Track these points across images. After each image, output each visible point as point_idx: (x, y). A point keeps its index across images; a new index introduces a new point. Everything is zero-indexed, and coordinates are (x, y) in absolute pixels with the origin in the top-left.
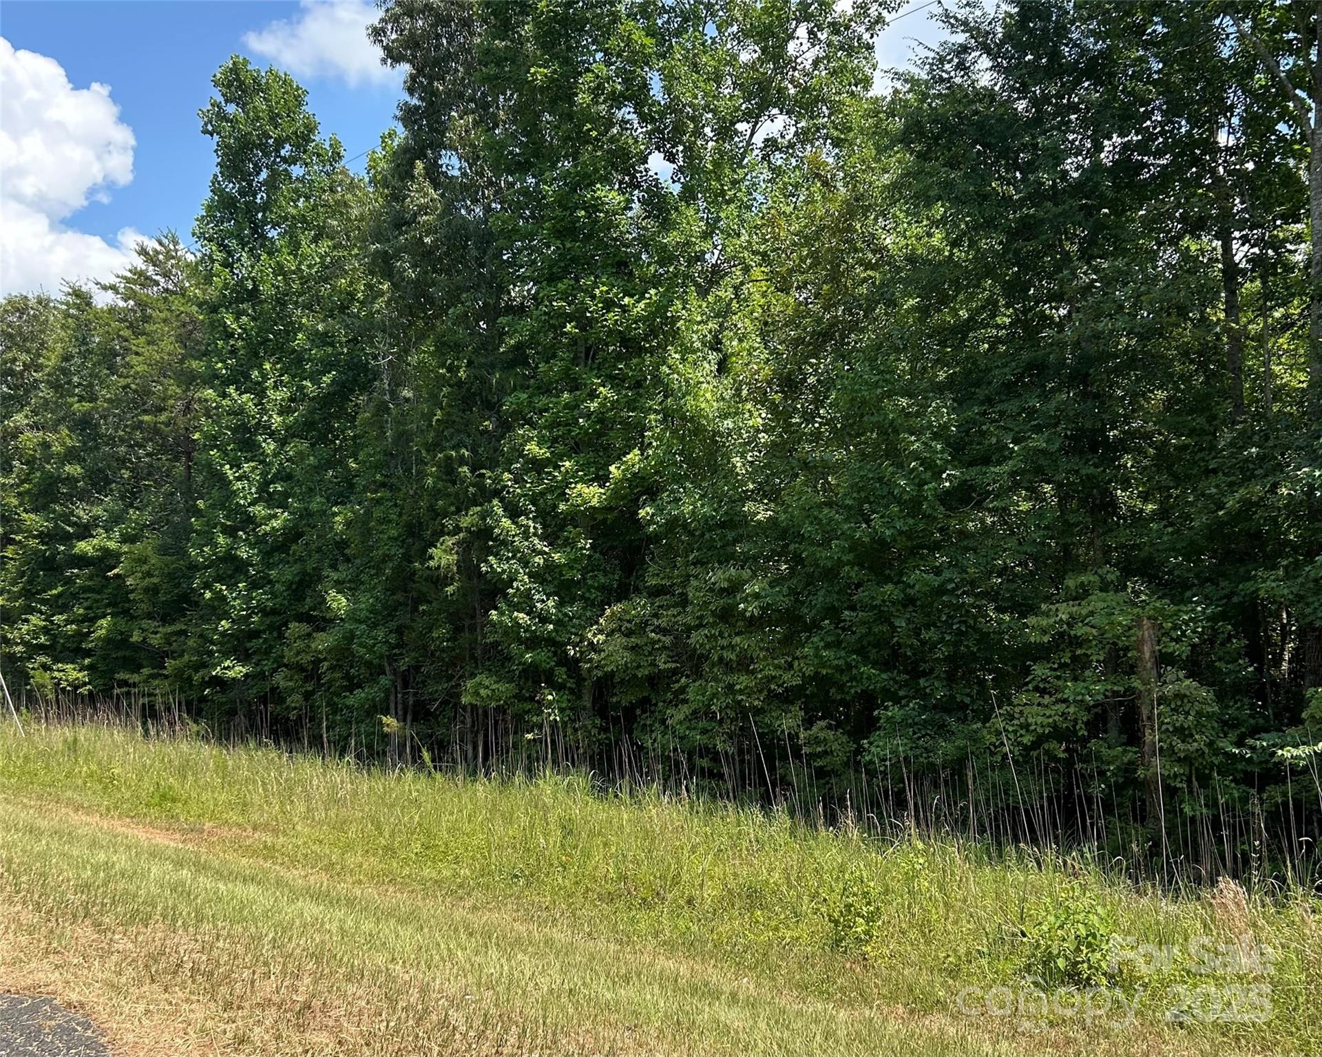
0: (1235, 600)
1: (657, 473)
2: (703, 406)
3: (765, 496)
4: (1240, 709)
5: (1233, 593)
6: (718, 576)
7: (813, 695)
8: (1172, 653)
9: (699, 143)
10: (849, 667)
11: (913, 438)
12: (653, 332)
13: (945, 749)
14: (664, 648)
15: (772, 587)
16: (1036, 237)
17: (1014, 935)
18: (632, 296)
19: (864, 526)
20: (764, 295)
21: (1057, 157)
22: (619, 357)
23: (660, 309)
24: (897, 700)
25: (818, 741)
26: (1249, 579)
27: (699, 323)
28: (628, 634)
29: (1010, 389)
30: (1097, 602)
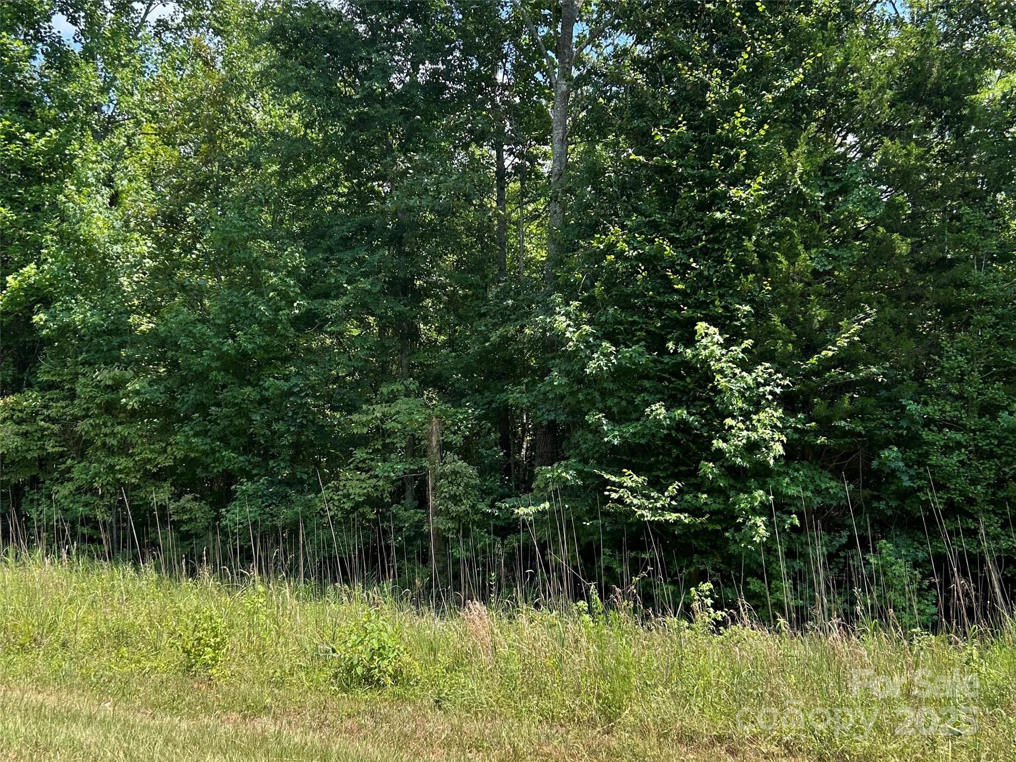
0: (494, 405)
1: (51, 285)
2: (95, 231)
3: (148, 311)
4: (494, 482)
5: (492, 401)
6: (104, 375)
7: (182, 474)
8: (451, 442)
9: (99, 12)
10: (213, 451)
11: (272, 274)
12: (52, 165)
13: (286, 514)
14: (53, 434)
15: (151, 386)
16: (368, 130)
17: (327, 652)
18: (33, 132)
19: (230, 341)
20: (153, 147)
21: (386, 73)
22: (19, 184)
23: (58, 147)
24: (250, 478)
25: (184, 510)
26: (503, 391)
27: (93, 162)
28: (20, 422)
29: (346, 243)
30: (401, 405)
